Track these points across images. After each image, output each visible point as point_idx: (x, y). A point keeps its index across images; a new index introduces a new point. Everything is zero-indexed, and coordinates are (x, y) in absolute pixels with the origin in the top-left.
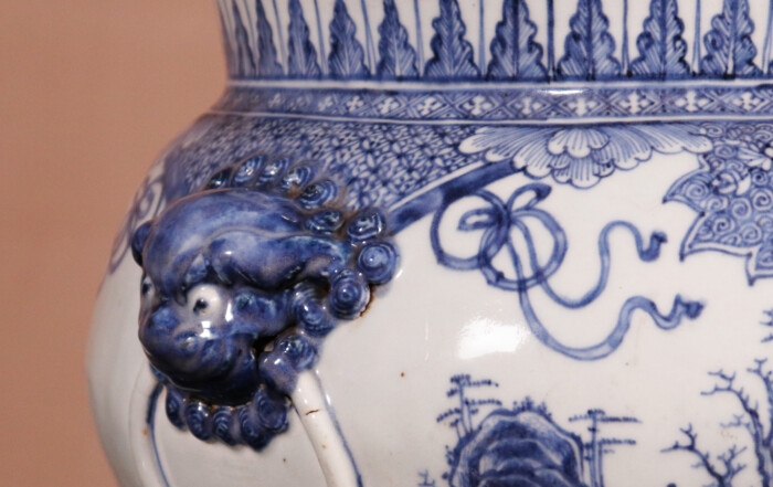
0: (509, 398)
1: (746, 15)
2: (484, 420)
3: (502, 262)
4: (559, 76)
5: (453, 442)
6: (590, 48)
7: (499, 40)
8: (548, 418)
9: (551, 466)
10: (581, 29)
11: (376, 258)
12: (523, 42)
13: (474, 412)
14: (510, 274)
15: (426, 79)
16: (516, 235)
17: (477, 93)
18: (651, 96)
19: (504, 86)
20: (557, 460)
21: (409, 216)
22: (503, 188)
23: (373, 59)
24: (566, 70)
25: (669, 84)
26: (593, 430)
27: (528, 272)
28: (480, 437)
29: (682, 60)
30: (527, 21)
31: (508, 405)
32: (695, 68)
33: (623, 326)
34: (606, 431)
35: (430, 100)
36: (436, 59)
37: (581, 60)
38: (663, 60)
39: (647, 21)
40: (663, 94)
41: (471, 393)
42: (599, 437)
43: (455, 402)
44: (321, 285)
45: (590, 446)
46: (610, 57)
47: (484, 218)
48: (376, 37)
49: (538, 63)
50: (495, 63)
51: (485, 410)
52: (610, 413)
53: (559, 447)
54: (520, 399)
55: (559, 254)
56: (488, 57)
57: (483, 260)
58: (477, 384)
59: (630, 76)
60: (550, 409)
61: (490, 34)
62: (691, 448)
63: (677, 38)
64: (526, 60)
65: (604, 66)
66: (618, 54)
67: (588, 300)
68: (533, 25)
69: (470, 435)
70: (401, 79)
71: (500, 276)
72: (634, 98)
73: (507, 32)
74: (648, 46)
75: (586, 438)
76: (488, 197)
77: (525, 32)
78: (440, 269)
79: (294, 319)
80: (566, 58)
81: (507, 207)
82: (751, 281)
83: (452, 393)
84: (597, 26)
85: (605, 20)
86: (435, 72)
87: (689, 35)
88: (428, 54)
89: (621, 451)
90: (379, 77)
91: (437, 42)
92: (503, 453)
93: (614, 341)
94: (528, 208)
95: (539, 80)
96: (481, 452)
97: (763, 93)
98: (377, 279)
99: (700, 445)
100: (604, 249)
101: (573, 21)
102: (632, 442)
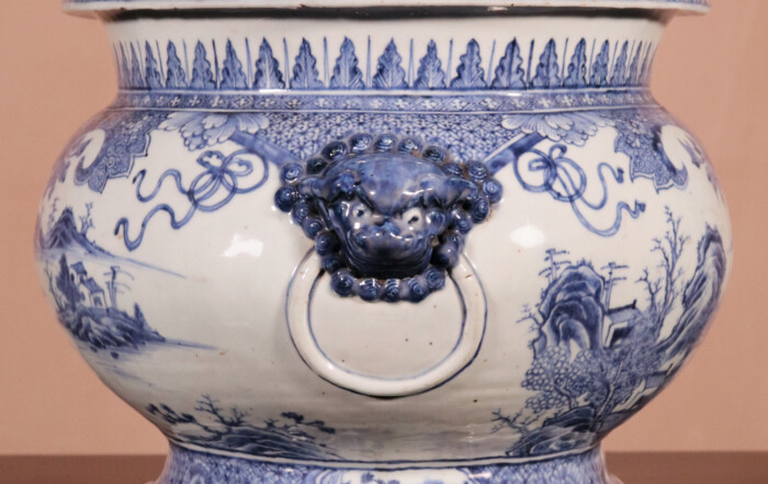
0: (575, 259)
1: (607, 54)
2: (562, 272)
3: (557, 186)
4: (532, 86)
5: (545, 286)
6: (548, 71)
7: (501, 66)
8: (592, 269)
9: (590, 295)
10: (544, 61)
12: (514, 68)
13: (558, 268)
14: (564, 193)
15: (451, 88)
16: (560, 172)
17: (486, 96)
18: (573, 97)
19: (501, 93)
20: (593, 290)
21: (498, 164)
22: (544, 146)
23: (412, 78)
24: (535, 83)
25: (579, 90)
26: (611, 273)
27: (572, 192)
28: (560, 282)
29: (584, 78)
30: (518, 56)
31: (574, 264)
32: (588, 82)
33: (619, 218)
34: (617, 273)
35: (458, 101)
36: (459, 77)
37: (543, 78)
38: (577, 78)
39: (573, 56)
40: (577, 95)
41: (557, 258)
42: (613, 276)
43: (548, 264)
45: (608, 282)
46: (557, 77)
47: (541, 164)
48: (417, 65)
49: (521, 79)
50: (497, 79)
51: (563, 267)
52: (618, 264)
53: (596, 284)
54: (580, 259)
55: (584, 181)
56: (493, 76)
57: (548, 186)
58: (559, 253)
59: (564, 86)
60: (594, 264)
61: (496, 63)
62: (646, 280)
63: (583, 66)
64: (515, 78)
65: (553, 81)
66: (559, 75)
67: (602, 205)
68: (521, 59)
69: (555, 282)
70: (432, 89)
71: (559, 195)
72: (566, 98)
73: (506, 63)
74: (573, 70)
75: (607, 279)
76: (538, 152)
77: (516, 62)
78: (526, 193)
79: (452, 224)
80: (536, 77)
81: (550, 157)
82: (658, 191)
83: (547, 259)
84: (552, 59)
85: (556, 56)
86: (458, 84)
87: (587, 65)
88: (454, 74)
89: (619, 282)
90: (416, 87)
91: (461, 68)
92: (569, 290)
93: (617, 226)
94: (560, 157)
95: (521, 89)
96: (559, 290)
97: (610, 95)
98: (494, 197)
99: (649, 279)
100: (602, 178)
101: (541, 57)
102: (625, 278)
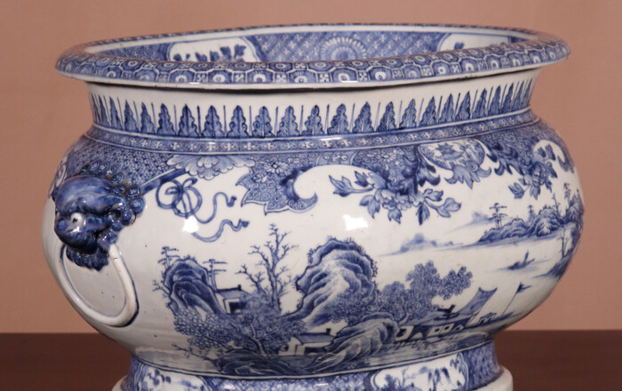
0: (182, 255)
1: (268, 116)
2: (174, 262)
3: (180, 206)
4: (203, 136)
5: (164, 270)
6: (213, 127)
7: (182, 123)
8: (196, 262)
9: (198, 279)
10: (210, 120)
11: (136, 204)
12: (190, 124)
13: (170, 260)
14: (183, 211)
15: (157, 134)
16: (185, 197)
17: (175, 141)
18: (235, 144)
19: (184, 139)
20: (200, 277)
21: (149, 188)
22: (181, 179)
23: (140, 125)
24: (205, 134)
25: (242, 140)
26: (211, 266)
27: (189, 210)
28: (173, 268)
29: (245, 132)
30: (191, 116)
31: (182, 257)
32: (251, 134)
33: (221, 230)
34: (216, 267)
35: (159, 143)
36: (161, 128)
37: (210, 131)
38: (239, 131)
39: (233, 118)
40: (239, 143)
41: (169, 253)
42: (214, 268)
43: (164, 256)
44: (118, 213)
45: (211, 272)
46: (220, 130)
47: (174, 190)
48: (140, 118)
49: (195, 131)
50: (181, 130)
51: (174, 259)
52: (217, 260)
53: (200, 272)
54: (186, 255)
55: (199, 204)
56: (178, 128)
57: (173, 206)
58: (172, 250)
59: (227, 137)
60: (197, 259)
61: (179, 120)
62: (245, 272)
63: (244, 124)
64: (191, 130)
65: (218, 133)
66: (223, 129)
67: (209, 221)
68: (193, 118)
69: (169, 268)
70: (149, 134)
71: (179, 212)
72: (229, 145)
73: (184, 120)
74: (234, 126)
75: (209, 269)
76: (176, 182)
77: (190, 120)
78: (159, 209)
79: (108, 225)
80: (205, 130)
81: (182, 186)
82: (266, 214)
83: (163, 253)
84: (215, 119)
85: (218, 117)
86: (160, 132)
87: (248, 123)
88: (158, 126)
89: (221, 273)
90: (142, 132)
91: (161, 122)
92: (181, 274)
93: (218, 235)
94: (189, 187)
95: (195, 137)
96: (173, 273)
97: (275, 143)
98: (137, 211)
99: (248, 271)
100: (215, 202)
101: (207, 117)
102: (225, 271)
